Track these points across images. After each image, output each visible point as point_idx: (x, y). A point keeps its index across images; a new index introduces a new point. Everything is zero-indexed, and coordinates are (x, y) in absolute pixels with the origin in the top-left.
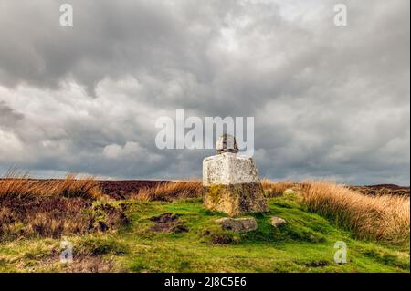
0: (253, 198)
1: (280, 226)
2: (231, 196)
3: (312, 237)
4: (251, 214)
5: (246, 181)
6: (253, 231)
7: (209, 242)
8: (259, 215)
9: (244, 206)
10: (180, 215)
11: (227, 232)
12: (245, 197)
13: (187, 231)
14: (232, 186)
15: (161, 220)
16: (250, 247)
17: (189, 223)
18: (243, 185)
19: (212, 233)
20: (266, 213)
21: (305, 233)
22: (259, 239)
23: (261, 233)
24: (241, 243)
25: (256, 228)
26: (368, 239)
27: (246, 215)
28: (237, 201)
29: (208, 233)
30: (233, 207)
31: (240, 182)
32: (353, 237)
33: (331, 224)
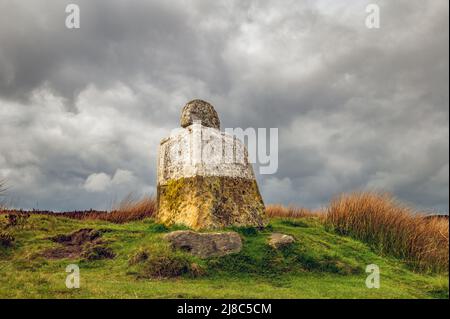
0: (240, 202)
1: (284, 247)
2: (197, 195)
3: (340, 265)
4: (234, 229)
5: (227, 173)
6: (233, 256)
7: (143, 273)
8: (249, 231)
9: (221, 214)
10: (105, 231)
11: (180, 254)
12: (225, 200)
13: (111, 256)
14: (199, 179)
15: (74, 241)
16: (223, 282)
17: (118, 243)
18: (222, 179)
19: (151, 258)
20: (262, 228)
21: (327, 258)
22: (243, 269)
23: (247, 259)
24: (205, 275)
25: (239, 250)
26: (434, 271)
27: (224, 229)
28: (208, 205)
29: (144, 256)
30: (200, 213)
31: (215, 173)
32: (410, 267)
33: (372, 250)
